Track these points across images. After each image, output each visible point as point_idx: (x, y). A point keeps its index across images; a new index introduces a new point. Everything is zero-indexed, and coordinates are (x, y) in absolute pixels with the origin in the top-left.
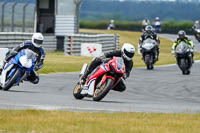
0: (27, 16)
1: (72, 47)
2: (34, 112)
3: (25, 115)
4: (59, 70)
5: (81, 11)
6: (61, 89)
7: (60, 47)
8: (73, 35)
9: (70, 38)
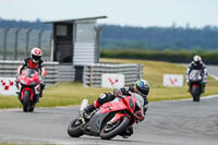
1: (92, 77)
5: (101, 39)
8: (93, 64)
9: (89, 67)
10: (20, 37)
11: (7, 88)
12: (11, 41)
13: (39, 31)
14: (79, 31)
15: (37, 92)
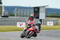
8: (45, 19)
9: (44, 20)
11: (21, 25)
13: (30, 10)
14: (41, 10)
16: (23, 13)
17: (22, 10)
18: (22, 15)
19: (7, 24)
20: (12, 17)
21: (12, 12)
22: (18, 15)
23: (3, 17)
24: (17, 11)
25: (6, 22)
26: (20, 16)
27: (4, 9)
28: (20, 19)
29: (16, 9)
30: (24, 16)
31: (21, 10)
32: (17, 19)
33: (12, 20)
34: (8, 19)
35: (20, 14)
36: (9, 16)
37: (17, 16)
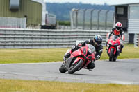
0: (108, 19)
2: (114, 85)
3: (108, 87)
4: (131, 57)
6: (132, 70)
7: (131, 42)
9: (138, 35)
10: (93, 14)
12: (88, 17)
13: (106, 11)
14: (132, 12)
15: (118, 50)
16: (90, 18)
17: (89, 11)
18: (88, 22)
19: (52, 43)
20: (64, 29)
21: (65, 16)
22: (79, 22)
23: (43, 27)
24: (77, 13)
25: (50, 40)
26: (84, 26)
27: (47, 10)
28: (83, 32)
29: (73, 10)
30: (91, 26)
31: (85, 12)
32: (76, 32)
33: (65, 34)
34: (56, 32)
35: (84, 20)
36: (58, 26)
37: (77, 25)
